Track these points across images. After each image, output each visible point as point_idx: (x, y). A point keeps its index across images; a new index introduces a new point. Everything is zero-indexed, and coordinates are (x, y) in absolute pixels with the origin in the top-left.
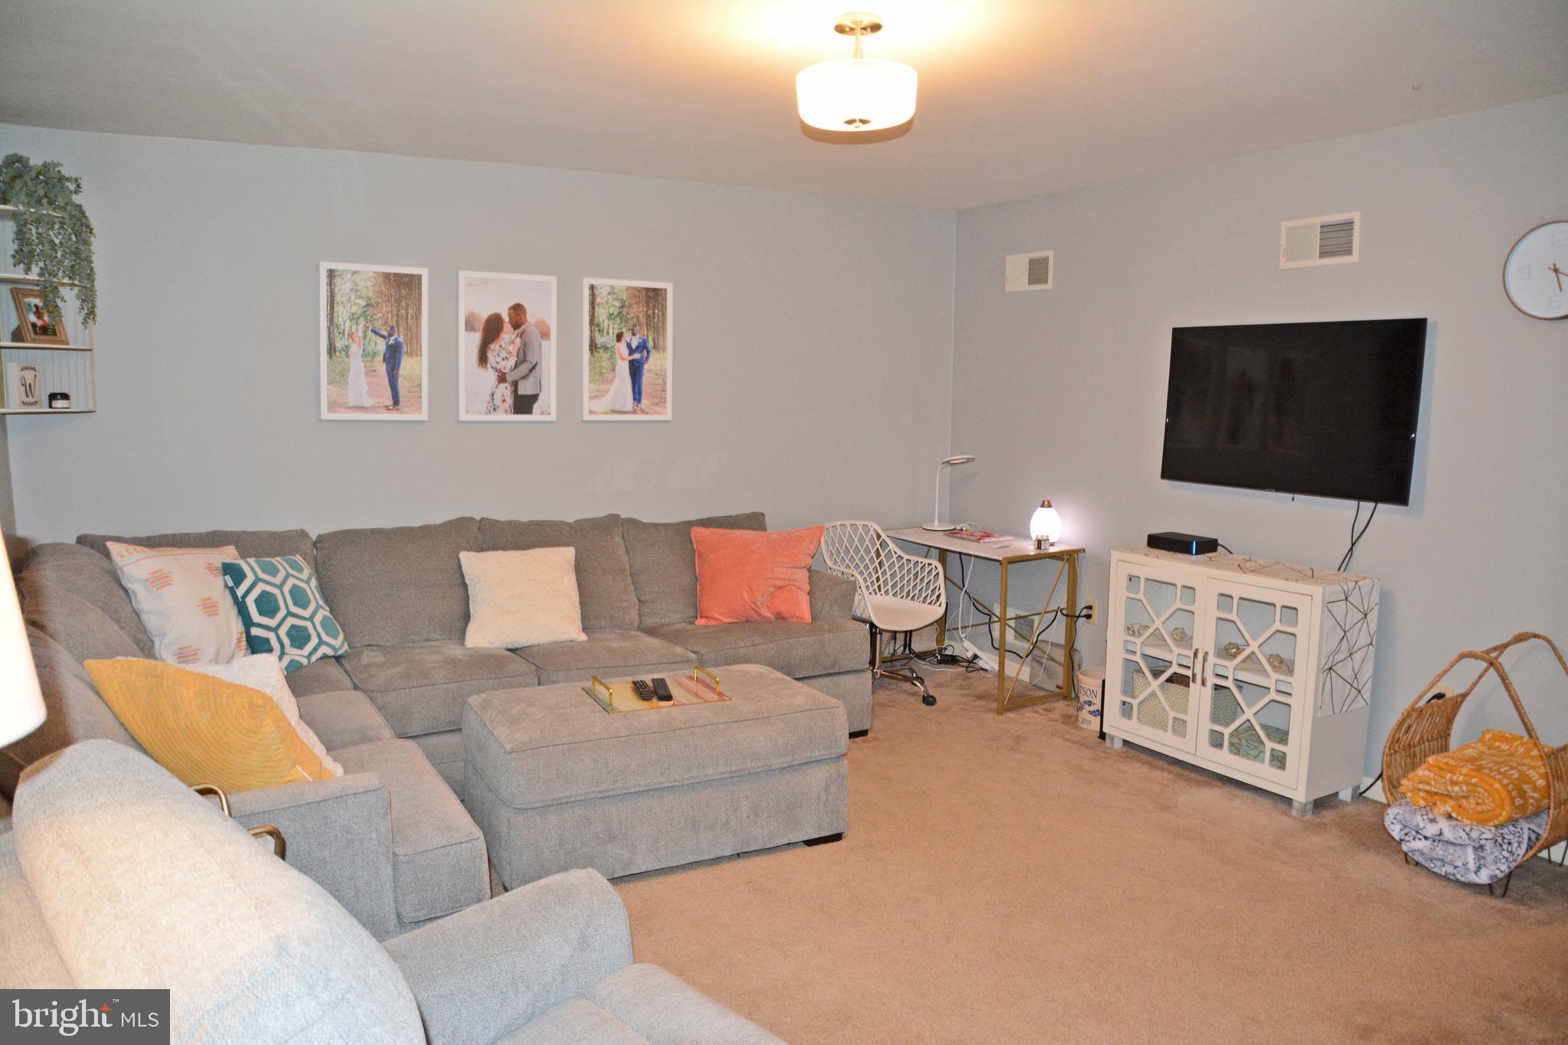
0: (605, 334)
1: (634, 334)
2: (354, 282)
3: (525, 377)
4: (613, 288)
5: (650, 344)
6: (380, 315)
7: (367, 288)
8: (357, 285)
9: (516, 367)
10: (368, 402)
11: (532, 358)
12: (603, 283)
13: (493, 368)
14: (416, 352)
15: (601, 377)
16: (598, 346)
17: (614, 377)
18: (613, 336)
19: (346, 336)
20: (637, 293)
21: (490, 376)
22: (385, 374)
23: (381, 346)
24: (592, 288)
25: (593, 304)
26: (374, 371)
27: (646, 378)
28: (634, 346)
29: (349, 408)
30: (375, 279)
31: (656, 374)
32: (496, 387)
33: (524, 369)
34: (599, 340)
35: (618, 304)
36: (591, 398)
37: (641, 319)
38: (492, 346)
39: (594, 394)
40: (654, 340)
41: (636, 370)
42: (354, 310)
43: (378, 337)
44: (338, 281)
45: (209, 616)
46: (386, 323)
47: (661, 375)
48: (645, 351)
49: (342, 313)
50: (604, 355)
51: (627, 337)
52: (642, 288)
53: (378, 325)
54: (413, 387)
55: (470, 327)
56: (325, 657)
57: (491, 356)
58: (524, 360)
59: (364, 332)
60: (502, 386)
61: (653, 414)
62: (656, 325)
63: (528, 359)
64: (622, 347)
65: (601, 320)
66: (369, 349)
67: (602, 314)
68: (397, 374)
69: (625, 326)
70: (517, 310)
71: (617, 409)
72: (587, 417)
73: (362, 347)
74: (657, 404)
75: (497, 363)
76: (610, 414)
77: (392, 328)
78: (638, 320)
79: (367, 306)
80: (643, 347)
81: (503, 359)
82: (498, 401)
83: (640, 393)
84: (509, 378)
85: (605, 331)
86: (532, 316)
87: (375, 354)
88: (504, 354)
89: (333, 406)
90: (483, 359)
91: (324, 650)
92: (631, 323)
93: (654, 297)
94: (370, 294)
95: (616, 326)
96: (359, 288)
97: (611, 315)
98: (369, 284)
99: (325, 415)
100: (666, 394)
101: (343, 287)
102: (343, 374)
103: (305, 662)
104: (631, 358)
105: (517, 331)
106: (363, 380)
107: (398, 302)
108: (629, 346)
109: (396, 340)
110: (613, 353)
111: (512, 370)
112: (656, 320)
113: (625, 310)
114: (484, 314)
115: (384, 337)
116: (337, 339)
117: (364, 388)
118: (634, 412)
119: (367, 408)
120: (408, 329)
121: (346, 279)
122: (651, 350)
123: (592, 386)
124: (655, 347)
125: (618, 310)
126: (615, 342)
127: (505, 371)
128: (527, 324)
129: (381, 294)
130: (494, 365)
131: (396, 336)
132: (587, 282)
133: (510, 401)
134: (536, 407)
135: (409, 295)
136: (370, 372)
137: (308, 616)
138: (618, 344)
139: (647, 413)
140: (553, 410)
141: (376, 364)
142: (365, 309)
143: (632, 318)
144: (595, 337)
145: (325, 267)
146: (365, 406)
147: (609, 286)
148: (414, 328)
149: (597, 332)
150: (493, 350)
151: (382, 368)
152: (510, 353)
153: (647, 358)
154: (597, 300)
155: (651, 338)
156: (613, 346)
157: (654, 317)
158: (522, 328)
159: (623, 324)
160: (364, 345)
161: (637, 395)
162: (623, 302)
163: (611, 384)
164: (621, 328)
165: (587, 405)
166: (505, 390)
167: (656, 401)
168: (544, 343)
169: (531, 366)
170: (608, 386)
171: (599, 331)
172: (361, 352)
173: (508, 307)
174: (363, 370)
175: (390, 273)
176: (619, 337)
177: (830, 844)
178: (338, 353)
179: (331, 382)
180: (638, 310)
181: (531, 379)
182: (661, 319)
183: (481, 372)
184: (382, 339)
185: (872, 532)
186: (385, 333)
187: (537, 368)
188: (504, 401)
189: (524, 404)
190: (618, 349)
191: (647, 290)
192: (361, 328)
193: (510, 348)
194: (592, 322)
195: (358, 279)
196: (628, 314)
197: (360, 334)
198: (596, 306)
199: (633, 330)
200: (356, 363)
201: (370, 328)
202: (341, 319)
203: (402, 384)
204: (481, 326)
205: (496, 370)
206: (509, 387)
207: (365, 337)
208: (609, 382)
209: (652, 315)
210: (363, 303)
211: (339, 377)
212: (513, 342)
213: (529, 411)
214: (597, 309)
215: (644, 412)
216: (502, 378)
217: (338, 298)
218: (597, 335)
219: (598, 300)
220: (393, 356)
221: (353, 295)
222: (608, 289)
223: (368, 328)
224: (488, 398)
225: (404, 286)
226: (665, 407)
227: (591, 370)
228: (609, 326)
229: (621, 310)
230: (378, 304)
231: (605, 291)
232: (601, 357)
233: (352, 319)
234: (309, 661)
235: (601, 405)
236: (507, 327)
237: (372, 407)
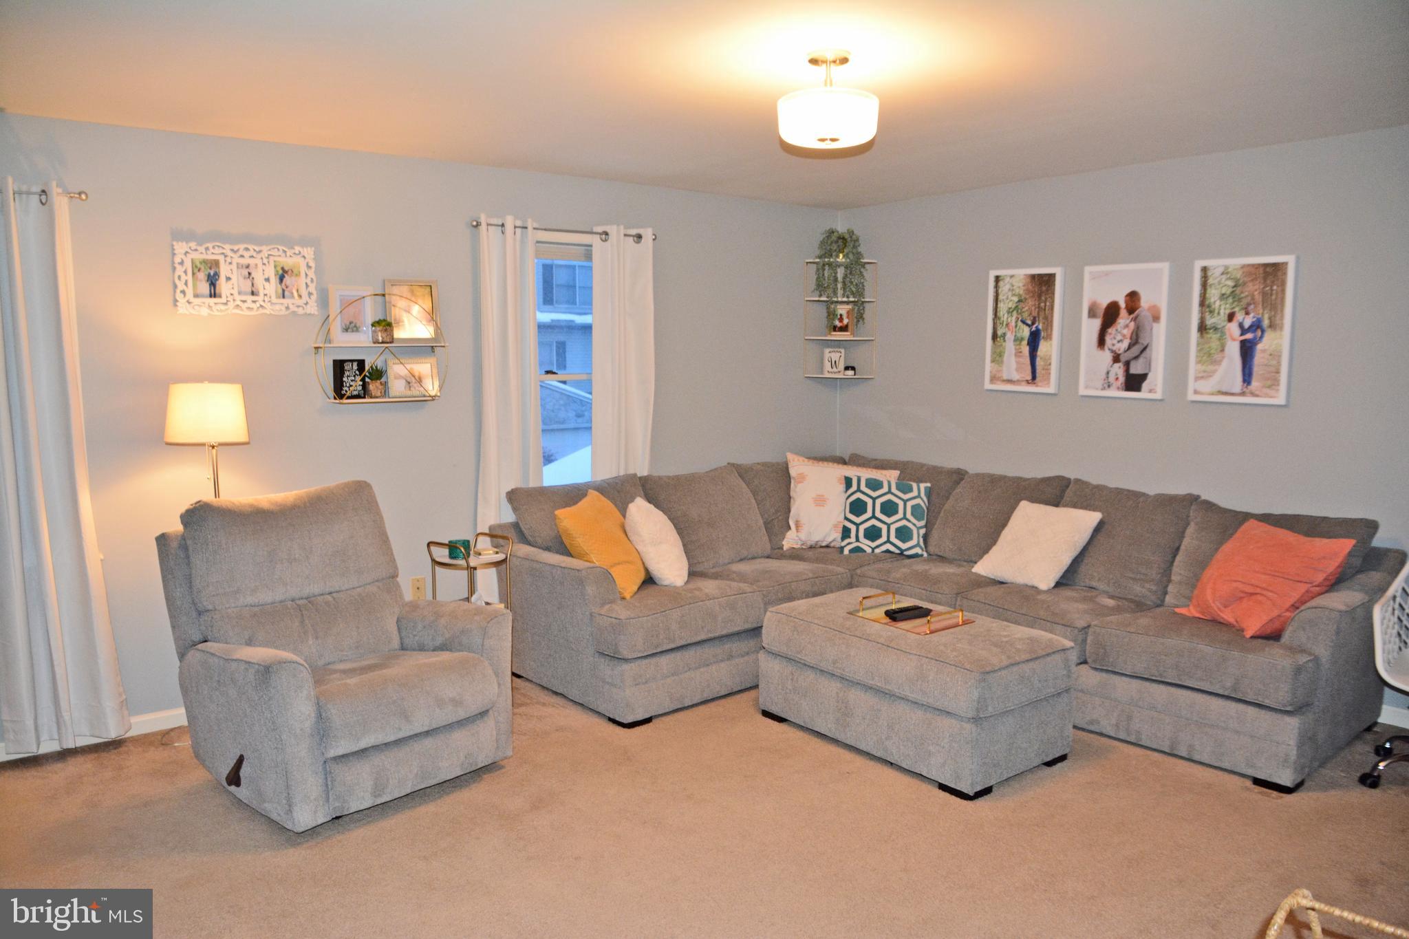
0: (1216, 315)
1: (1247, 313)
2: (1012, 284)
3: (1136, 358)
4: (1227, 267)
5: (1266, 323)
6: (1027, 308)
7: (1019, 287)
8: (1013, 286)
9: (1129, 348)
10: (1016, 376)
11: (1143, 341)
12: (1216, 264)
13: (1109, 349)
14: (1049, 337)
15: (1209, 357)
16: (1208, 327)
17: (1223, 357)
18: (1224, 316)
19: (1004, 325)
20: (1253, 270)
21: (1107, 356)
22: (1028, 355)
23: (1026, 332)
24: (1205, 270)
25: (1204, 285)
26: (1021, 352)
27: (1259, 358)
28: (1247, 326)
29: (1004, 381)
30: (1025, 280)
31: (1270, 355)
32: (1111, 366)
33: (1136, 350)
34: (1210, 321)
35: (1231, 283)
36: (1197, 379)
37: (1257, 296)
38: (1110, 330)
39: (1200, 375)
40: (1270, 318)
41: (1247, 351)
42: (1010, 305)
43: (1025, 326)
44: (1001, 284)
45: (816, 506)
46: (1031, 314)
47: (1276, 355)
48: (1259, 331)
49: (1003, 307)
50: (1214, 336)
51: (1240, 316)
52: (1259, 265)
53: (1026, 315)
54: (1046, 365)
55: (1092, 314)
56: (888, 551)
57: (1108, 339)
58: (1137, 342)
59: (1016, 322)
60: (1117, 365)
61: (1265, 397)
62: (1273, 303)
63: (1140, 341)
64: (1233, 328)
65: (1212, 300)
66: (1019, 335)
67: (1213, 295)
68: (1036, 355)
69: (1238, 306)
70: (1133, 297)
71: (1224, 389)
72: (1191, 396)
73: (1014, 334)
74: (1269, 387)
75: (1113, 345)
76: (1216, 395)
77: (1035, 318)
78: (1253, 299)
79: (1019, 301)
80: (1257, 326)
81: (1119, 342)
82: (1112, 378)
83: (1251, 374)
84: (1123, 358)
85: (1216, 311)
86: (1145, 302)
87: (1022, 339)
88: (1119, 337)
89: (994, 379)
90: (1101, 342)
91: (888, 547)
92: (1244, 302)
93: (1273, 272)
94: (1021, 292)
95: (1228, 306)
96: (1015, 288)
97: (1223, 295)
98: (1021, 285)
99: (988, 385)
100: (1280, 376)
101: (1004, 288)
102: (1001, 355)
103: (869, 550)
104: (1243, 338)
105: (1132, 316)
106: (1013, 359)
107: (1040, 296)
108: (1241, 325)
109: (1037, 327)
110: (1223, 334)
111: (1125, 351)
112: (1274, 297)
113: (1239, 289)
114: (1104, 303)
115: (1027, 325)
116: (999, 328)
117: (1014, 365)
118: (1243, 394)
119: (1014, 382)
120: (1046, 318)
121: (1006, 282)
122: (1266, 329)
123: (1199, 367)
124: (1271, 326)
125: (1231, 290)
126: (1226, 322)
127: (1119, 353)
128: (1141, 309)
129: (1028, 291)
130: (1111, 347)
131: (1037, 324)
132: (1199, 264)
133: (1122, 379)
134: (1145, 385)
135: (1047, 290)
136: (1018, 353)
138: (1229, 325)
139: (1257, 396)
140: (1160, 389)
141: (1022, 347)
142: (1018, 304)
143: (1247, 296)
144: (1204, 318)
145: (993, 274)
146: (1013, 379)
147: (1223, 266)
148: (1049, 317)
149: (1207, 313)
150: (1110, 334)
151: (1026, 350)
152: (1124, 336)
153: (1261, 337)
154: (1208, 281)
155: (1266, 316)
156: (1224, 327)
157: (1271, 295)
158: (1136, 312)
159: (1236, 303)
160: (1016, 332)
161: (1247, 377)
162: (1237, 281)
163: (1220, 365)
164: (1233, 308)
165: (1191, 385)
166: (1118, 370)
167: (1269, 383)
168: (1155, 325)
169: (1143, 348)
170: (1216, 367)
171: (1210, 312)
172: (1013, 337)
173: (1125, 294)
174: (1014, 352)
175: (1035, 274)
176: (1231, 317)
178: (998, 339)
179: (993, 361)
180: (1254, 289)
181: (1141, 360)
182: (1279, 295)
183: (1100, 352)
184: (1027, 327)
186: (1029, 322)
187: (1147, 350)
188: (1117, 379)
189: (1134, 382)
190: (1229, 329)
191: (1266, 265)
192: (1014, 318)
193: (1125, 332)
194: (1203, 303)
195: (1014, 281)
196: (1242, 292)
197: (1013, 324)
198: (1207, 287)
199: (1246, 309)
200: (1009, 346)
201: (1020, 319)
202: (1001, 313)
203: (1039, 362)
204: (1101, 312)
205: (1112, 351)
206: (1122, 367)
207: (1016, 326)
208: (1217, 362)
209: (1269, 292)
210: (1016, 299)
211: (998, 357)
212: (1127, 326)
213: (1138, 389)
214: (1209, 291)
215: (1253, 395)
216: (1116, 359)
217: (1001, 297)
218: (1207, 316)
219: (1210, 281)
220: (1034, 340)
221: (1010, 293)
222: (1221, 270)
223: (1018, 319)
224: (1104, 376)
225: (1043, 284)
226: (1278, 390)
227: (1199, 351)
228: (1220, 306)
229: (1234, 289)
230: (1026, 299)
231: (1218, 272)
232: (1211, 338)
233: (1008, 312)
234: (873, 551)
235: (1207, 386)
236: (1123, 313)
237: (1018, 381)
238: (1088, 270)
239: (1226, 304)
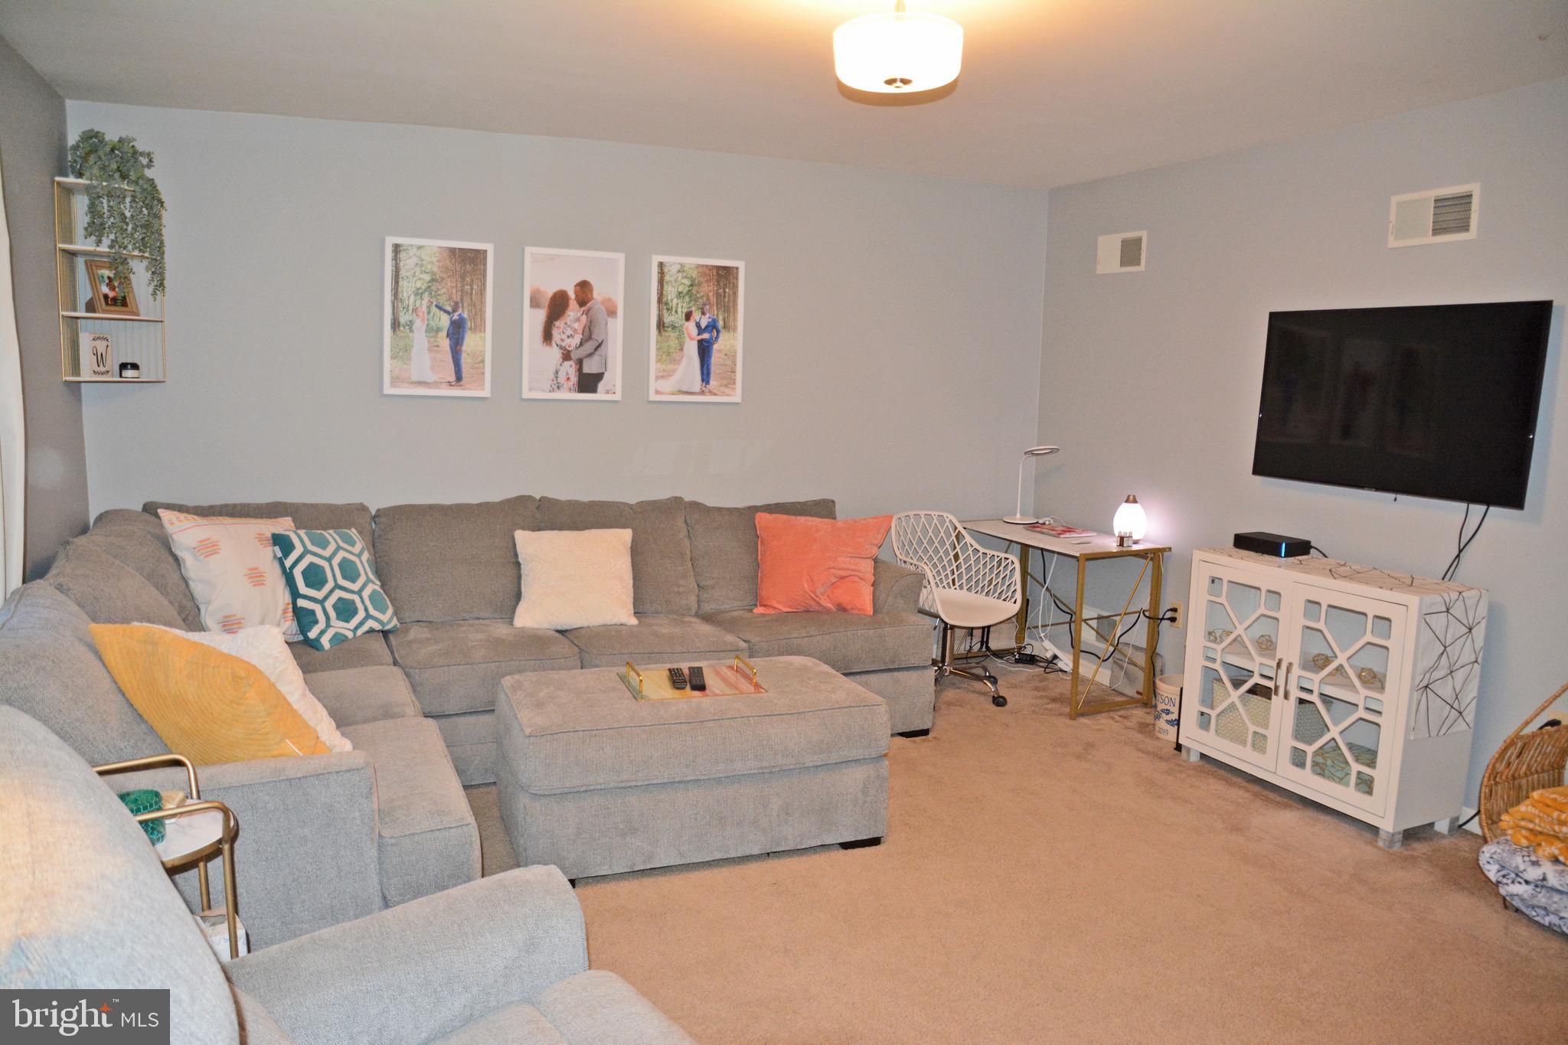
0: (673, 313)
1: (703, 313)
2: (419, 257)
3: (590, 355)
4: (682, 265)
5: (721, 324)
6: (444, 290)
7: (432, 263)
8: (422, 260)
9: (581, 345)
10: (431, 377)
11: (598, 336)
12: (672, 261)
13: (557, 345)
14: (480, 328)
15: (670, 356)
16: (666, 325)
17: (683, 357)
18: (681, 315)
19: (410, 311)
20: (707, 271)
21: (555, 353)
22: (449, 349)
23: (445, 321)
24: (661, 265)
25: (661, 282)
27: (716, 359)
28: (703, 326)
29: (413, 383)
30: (440, 254)
31: (726, 355)
32: (561, 365)
33: (589, 347)
34: (668, 319)
35: (687, 282)
36: (658, 378)
37: (711, 297)
38: (557, 323)
39: (661, 374)
40: (724, 320)
41: (705, 350)
42: (419, 285)
43: (442, 312)
44: (403, 255)
45: (255, 585)
47: (731, 356)
48: (715, 331)
49: (407, 288)
50: (673, 334)
51: (697, 316)
52: (712, 266)
53: (442, 300)
54: (476, 363)
55: (535, 303)
56: (371, 631)
57: (556, 335)
58: (590, 338)
59: (429, 307)
60: (567, 364)
62: (726, 305)
63: (593, 337)
64: (691, 327)
65: (669, 298)
67: (670, 292)
68: (460, 350)
69: (694, 305)
70: (584, 287)
71: (684, 389)
72: (653, 397)
73: (426, 322)
74: (726, 386)
75: (562, 340)
76: (678, 394)
77: (456, 304)
78: (708, 299)
79: (433, 280)
80: (712, 326)
81: (568, 337)
82: (562, 379)
83: (708, 374)
84: (575, 355)
85: (674, 309)
86: (598, 294)
87: (438, 330)
88: (569, 332)
89: (396, 381)
90: (547, 336)
91: (371, 624)
92: (700, 302)
93: (725, 276)
94: (435, 269)
95: (684, 305)
96: (424, 263)
97: (680, 293)
98: (434, 259)
99: (388, 390)
100: (735, 376)
101: (408, 262)
102: (407, 349)
103: (350, 635)
104: (700, 337)
105: (583, 309)
106: (426, 355)
107: (463, 278)
108: (698, 325)
109: (460, 315)
110: (681, 332)
111: (577, 348)
112: (726, 299)
113: (695, 288)
114: (550, 291)
115: (448, 313)
116: (402, 314)
117: (427, 363)
118: (702, 393)
119: (430, 383)
120: (473, 304)
121: (411, 254)
122: (720, 329)
123: (659, 365)
125: (687, 289)
126: (684, 321)
127: (570, 349)
128: (592, 302)
129: (446, 269)
130: (559, 343)
131: (460, 311)
132: (656, 259)
133: (574, 379)
134: (601, 386)
135: (474, 270)
136: (434, 348)
137: (356, 589)
138: (687, 324)
139: (715, 394)
140: (619, 389)
141: (439, 340)
142: (430, 284)
143: (703, 296)
144: (663, 315)
145: (390, 241)
146: (429, 381)
147: (679, 263)
148: (478, 303)
149: (665, 311)
150: (558, 328)
151: (445, 343)
152: (575, 330)
153: (717, 338)
154: (665, 278)
155: (721, 317)
156: (682, 325)
157: (724, 297)
158: (588, 305)
159: (692, 303)
160: (428, 320)
161: (706, 376)
162: (693, 280)
163: (679, 364)
164: (690, 307)
165: (653, 385)
166: (570, 368)
167: (725, 382)
168: (610, 320)
169: (597, 344)
170: (675, 366)
171: (668, 310)
172: (425, 326)
173: (575, 284)
174: (426, 345)
175: (455, 249)
176: (688, 316)
177: (867, 848)
178: (402, 328)
179: (393, 357)
180: (708, 289)
181: (596, 358)
182: (731, 298)
183: (547, 349)
184: (446, 315)
185: (948, 523)
186: (449, 309)
187: (602, 347)
188: (568, 379)
189: (588, 383)
190: (687, 329)
191: (718, 268)
192: (425, 303)
193: (576, 325)
194: (660, 301)
195: (423, 254)
196: (698, 292)
197: (424, 309)
198: (665, 284)
199: (702, 309)
200: (419, 338)
201: (434, 303)
202: (405, 294)
203: (465, 359)
204: (546, 302)
205: (561, 348)
206: (573, 365)
207: (429, 313)
208: (678, 362)
209: (722, 293)
210: (427, 278)
211: (402, 352)
212: (578, 320)
213: (594, 390)
214: (665, 288)
215: (712, 393)
216: (566, 356)
217: (403, 273)
218: (665, 313)
219: (667, 278)
220: (457, 332)
221: (418, 269)
222: (679, 267)
223: (432, 303)
224: (552, 375)
225: (469, 262)
226: (734, 389)
227: (658, 349)
228: (677, 304)
229: (690, 288)
230: (443, 279)
231: (674, 269)
232: (669, 336)
233: (416, 294)
234: (355, 635)
235: (667, 385)
236: (573, 304)
237: (436, 382)
238: (529, 251)
239: (684, 302)
